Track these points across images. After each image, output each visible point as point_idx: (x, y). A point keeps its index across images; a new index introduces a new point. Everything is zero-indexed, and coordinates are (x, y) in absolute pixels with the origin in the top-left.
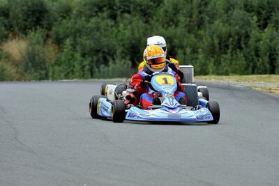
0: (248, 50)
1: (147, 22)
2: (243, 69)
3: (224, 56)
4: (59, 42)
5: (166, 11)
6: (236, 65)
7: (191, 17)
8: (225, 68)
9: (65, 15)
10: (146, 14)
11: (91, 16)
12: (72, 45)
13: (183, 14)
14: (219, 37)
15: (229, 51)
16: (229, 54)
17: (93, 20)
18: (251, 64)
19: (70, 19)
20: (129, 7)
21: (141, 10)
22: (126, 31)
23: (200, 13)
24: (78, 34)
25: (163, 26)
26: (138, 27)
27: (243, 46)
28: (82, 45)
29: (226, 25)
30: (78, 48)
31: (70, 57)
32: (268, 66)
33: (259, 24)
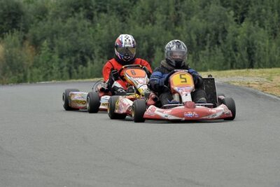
0: (226, 46)
1: (124, 21)
2: (222, 64)
3: (202, 52)
4: (36, 44)
5: (143, 10)
6: (214, 60)
7: (168, 14)
8: (204, 65)
9: (41, 17)
10: (122, 13)
11: (67, 17)
12: (49, 46)
13: (160, 11)
14: (197, 33)
15: (207, 47)
16: (207, 50)
17: (70, 21)
18: (229, 59)
19: (47, 20)
20: (105, 6)
21: (118, 9)
22: (103, 31)
23: (177, 9)
24: (55, 36)
25: (140, 25)
26: (115, 26)
27: (221, 41)
28: (59, 46)
29: (203, 20)
30: (56, 49)
31: (48, 59)
32: (246, 60)
33: (236, 18)
